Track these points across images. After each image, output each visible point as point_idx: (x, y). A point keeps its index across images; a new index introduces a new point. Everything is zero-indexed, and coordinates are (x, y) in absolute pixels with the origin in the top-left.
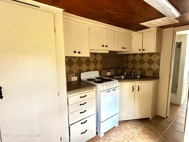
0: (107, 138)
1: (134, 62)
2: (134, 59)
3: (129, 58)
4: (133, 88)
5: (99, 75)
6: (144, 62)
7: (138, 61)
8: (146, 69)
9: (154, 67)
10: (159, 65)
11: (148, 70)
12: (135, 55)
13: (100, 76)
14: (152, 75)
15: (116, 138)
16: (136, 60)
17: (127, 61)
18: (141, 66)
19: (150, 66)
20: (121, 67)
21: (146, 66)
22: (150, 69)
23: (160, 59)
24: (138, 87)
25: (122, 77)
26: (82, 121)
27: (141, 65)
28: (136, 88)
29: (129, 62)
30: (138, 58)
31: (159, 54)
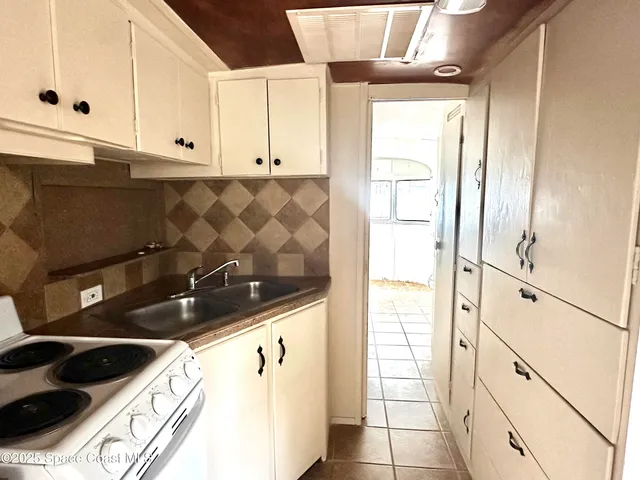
1: (218, 218)
2: (219, 206)
4: (262, 356)
5: (19, 329)
6: (267, 218)
7: (237, 212)
8: (274, 249)
9: (308, 236)
10: (327, 229)
11: (284, 250)
12: (219, 185)
13: (28, 332)
14: (301, 273)
16: (228, 210)
17: (185, 216)
18: (253, 235)
19: (292, 233)
20: (157, 249)
21: (274, 235)
22: (292, 247)
23: (328, 202)
24: (281, 341)
25: (184, 302)
27: (255, 233)
28: (272, 354)
29: (194, 217)
30: (236, 200)
31: (322, 182)
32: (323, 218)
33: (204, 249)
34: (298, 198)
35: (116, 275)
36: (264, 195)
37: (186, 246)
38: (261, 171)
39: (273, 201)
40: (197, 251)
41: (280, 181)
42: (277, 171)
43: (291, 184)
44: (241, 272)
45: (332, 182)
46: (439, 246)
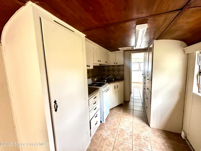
0: (108, 122)
1: (109, 71)
3: (105, 68)
5: (92, 81)
6: (115, 70)
7: (111, 70)
9: (121, 73)
10: (124, 72)
11: (117, 75)
14: (120, 78)
15: (113, 120)
18: (113, 73)
19: (119, 72)
21: (116, 73)
22: (119, 74)
23: (124, 68)
26: (95, 116)
28: (116, 87)
29: (105, 70)
30: (111, 68)
31: (123, 65)
32: (123, 70)
33: (106, 75)
34: (119, 68)
35: (97, 77)
36: (115, 67)
37: (104, 74)
38: (115, 64)
39: (116, 68)
40: (105, 75)
41: (117, 65)
42: (117, 64)
43: (119, 66)
44: (112, 78)
45: (125, 65)
46: (143, 74)
